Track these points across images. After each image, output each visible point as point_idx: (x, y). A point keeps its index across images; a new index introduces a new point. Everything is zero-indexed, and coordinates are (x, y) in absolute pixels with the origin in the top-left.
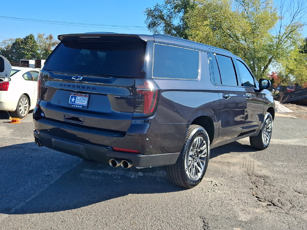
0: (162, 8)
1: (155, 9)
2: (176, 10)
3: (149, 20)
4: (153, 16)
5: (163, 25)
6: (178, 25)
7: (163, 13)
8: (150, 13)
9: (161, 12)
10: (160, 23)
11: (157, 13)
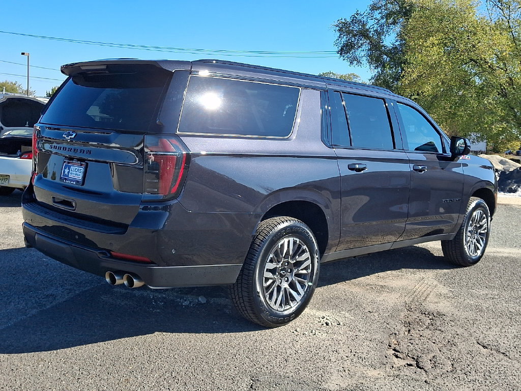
0: (365, 18)
1: (353, 20)
2: (390, 21)
3: (343, 40)
4: (349, 32)
5: (366, 47)
6: (392, 46)
7: (367, 27)
8: (343, 28)
9: (364, 25)
10: (362, 45)
11: (356, 28)
